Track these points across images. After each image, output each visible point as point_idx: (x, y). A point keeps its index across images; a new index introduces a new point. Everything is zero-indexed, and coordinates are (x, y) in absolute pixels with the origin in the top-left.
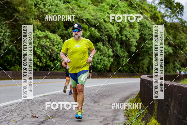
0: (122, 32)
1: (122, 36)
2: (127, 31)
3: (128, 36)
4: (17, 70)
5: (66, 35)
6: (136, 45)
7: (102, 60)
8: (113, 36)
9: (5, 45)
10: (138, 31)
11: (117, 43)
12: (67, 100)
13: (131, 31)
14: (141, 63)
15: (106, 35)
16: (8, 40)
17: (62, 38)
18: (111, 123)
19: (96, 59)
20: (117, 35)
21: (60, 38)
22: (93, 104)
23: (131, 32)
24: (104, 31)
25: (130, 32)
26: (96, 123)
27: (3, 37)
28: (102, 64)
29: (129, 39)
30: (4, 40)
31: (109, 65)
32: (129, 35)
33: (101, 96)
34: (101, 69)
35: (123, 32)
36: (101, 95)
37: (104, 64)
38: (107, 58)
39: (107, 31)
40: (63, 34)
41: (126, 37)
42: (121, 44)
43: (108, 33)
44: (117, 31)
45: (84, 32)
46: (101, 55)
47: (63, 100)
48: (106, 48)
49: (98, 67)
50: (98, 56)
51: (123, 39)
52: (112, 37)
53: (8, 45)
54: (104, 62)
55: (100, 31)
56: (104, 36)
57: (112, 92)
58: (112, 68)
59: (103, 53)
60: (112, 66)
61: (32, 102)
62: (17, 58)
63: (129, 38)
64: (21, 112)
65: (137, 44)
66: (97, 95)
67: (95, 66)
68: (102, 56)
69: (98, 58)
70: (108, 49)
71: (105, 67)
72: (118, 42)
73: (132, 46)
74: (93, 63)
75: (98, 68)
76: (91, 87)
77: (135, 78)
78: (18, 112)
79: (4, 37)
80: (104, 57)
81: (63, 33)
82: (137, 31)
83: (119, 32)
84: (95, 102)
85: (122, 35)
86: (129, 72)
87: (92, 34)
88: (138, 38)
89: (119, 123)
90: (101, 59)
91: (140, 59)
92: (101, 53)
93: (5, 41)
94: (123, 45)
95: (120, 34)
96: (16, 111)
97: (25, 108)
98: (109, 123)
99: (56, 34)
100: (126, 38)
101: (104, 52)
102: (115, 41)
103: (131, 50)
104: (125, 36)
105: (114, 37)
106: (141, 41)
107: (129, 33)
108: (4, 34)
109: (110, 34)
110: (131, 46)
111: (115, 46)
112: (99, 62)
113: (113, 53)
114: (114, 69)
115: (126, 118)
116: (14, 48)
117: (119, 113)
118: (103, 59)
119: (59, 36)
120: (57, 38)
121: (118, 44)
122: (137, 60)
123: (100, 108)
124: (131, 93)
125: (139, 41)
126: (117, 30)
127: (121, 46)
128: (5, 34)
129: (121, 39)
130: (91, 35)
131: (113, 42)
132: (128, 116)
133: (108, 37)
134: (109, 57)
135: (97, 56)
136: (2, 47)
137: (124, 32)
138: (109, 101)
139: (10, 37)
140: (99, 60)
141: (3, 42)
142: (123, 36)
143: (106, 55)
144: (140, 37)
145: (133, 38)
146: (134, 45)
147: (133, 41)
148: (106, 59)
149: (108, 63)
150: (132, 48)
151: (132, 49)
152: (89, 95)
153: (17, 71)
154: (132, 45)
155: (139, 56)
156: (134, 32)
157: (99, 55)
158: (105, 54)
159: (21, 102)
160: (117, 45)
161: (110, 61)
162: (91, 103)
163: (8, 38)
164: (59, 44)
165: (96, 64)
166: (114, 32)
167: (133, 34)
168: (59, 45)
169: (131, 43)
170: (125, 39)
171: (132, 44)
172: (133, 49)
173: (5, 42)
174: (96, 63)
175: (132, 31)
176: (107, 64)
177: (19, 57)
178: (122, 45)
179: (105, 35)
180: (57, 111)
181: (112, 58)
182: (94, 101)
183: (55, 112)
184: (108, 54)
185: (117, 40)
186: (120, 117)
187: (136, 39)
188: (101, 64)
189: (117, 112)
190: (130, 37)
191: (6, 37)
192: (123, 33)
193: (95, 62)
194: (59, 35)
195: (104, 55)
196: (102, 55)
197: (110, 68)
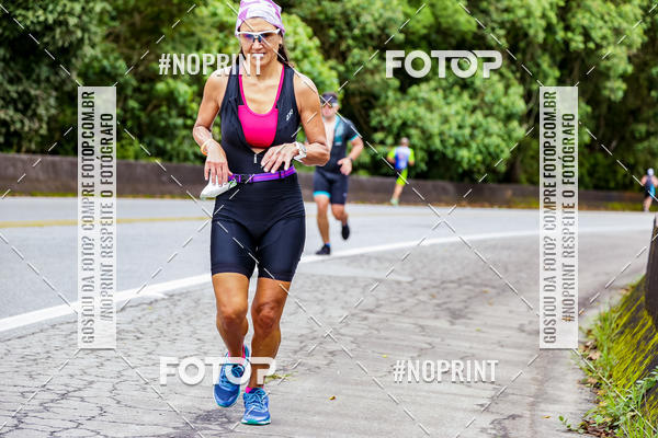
0: (569, 15)
1: (570, 35)
2: (592, 14)
3: (596, 35)
4: (129, 157)
5: (334, 20)
6: (625, 72)
7: (476, 132)
8: (531, 32)
9: (88, 51)
10: (639, 12)
11: (545, 62)
12: (336, 299)
13: (609, 14)
14: (642, 151)
15: (502, 25)
16: (98, 32)
17: (315, 33)
18: (527, 414)
19: (454, 125)
20: (549, 29)
21: (310, 30)
22: (443, 324)
23: (607, 18)
24: (492, 9)
25: (602, 18)
26: (465, 410)
27: (79, 17)
28: (478, 148)
29: (599, 47)
30: (84, 30)
31: (506, 154)
32: (601, 28)
33: (477, 290)
34: (474, 165)
35: (573, 16)
36: (475, 285)
37: (487, 147)
38: (501, 125)
39: (507, 10)
40: (322, 17)
41: (587, 36)
42: (562, 66)
43: (511, 16)
44: (552, 9)
45: (409, 10)
46: (474, 110)
47: (322, 300)
48: (500, 81)
49: (462, 158)
50: (462, 112)
51: (573, 45)
52: (526, 35)
53: (97, 52)
54: (487, 141)
55: (477, 7)
56: (493, 29)
57: (520, 271)
58: (518, 163)
59: (483, 100)
60: (520, 158)
61: (197, 302)
62: (133, 109)
63: (598, 41)
64: (158, 345)
65: (630, 69)
66: (459, 282)
67: (449, 152)
68: (479, 116)
69: (463, 120)
70: (507, 87)
71: (489, 159)
72: (552, 56)
73: (608, 77)
74: (442, 141)
75: (459, 163)
76: (433, 246)
77: (614, 209)
78: (147, 342)
79: (85, 18)
80: (486, 116)
81: (321, 12)
82: (635, 15)
83: (557, 15)
84: (455, 315)
85: (567, 28)
86: (591, 185)
87: (442, 20)
88: (639, 45)
89: (561, 419)
90: (474, 128)
91: (640, 133)
92: (476, 102)
93: (86, 36)
94: (571, 72)
95: (561, 25)
96: (138, 338)
97: (174, 326)
98: (517, 411)
99: (294, 17)
100: (585, 42)
101: (489, 98)
102: (539, 52)
103: (606, 93)
104: (580, 34)
105: (536, 36)
106: (648, 58)
107: (600, 23)
108: (83, 8)
109: (519, 24)
110: (604, 75)
111: (538, 73)
112: (468, 138)
113: (527, 102)
114: (526, 172)
115: (587, 393)
116: (121, 63)
117: (559, 369)
118: (481, 125)
119: (304, 24)
120: (296, 33)
121: (550, 66)
122: (628, 135)
123: (475, 345)
124: (603, 278)
125: (642, 56)
126: (548, 6)
127: (562, 75)
128: (87, 8)
129: (562, 46)
130: (439, 24)
131: (528, 57)
132: (598, 386)
133: (508, 33)
134: (509, 117)
135: (457, 113)
136: (74, 60)
137: (579, 16)
138: (511, 312)
139: (106, 18)
140: (467, 131)
141: (81, 41)
142: (573, 31)
143: (496, 109)
144: (646, 38)
145: (615, 43)
146: (620, 71)
147: (614, 56)
148: (495, 126)
149: (503, 145)
150: (609, 84)
151: (612, 90)
152: (426, 283)
153: (132, 160)
154: (612, 73)
155: (637, 121)
156: (620, 20)
157: (465, 108)
158: (493, 104)
159: (156, 301)
160: (544, 72)
161: (510, 137)
162: (437, 317)
163: (101, 22)
164: (305, 56)
165: (453, 146)
166: (538, 13)
167: (616, 24)
168: (302, 60)
169: (604, 64)
170: (582, 46)
171: (608, 69)
172: (616, 89)
173: (89, 39)
174: (452, 141)
175: (614, 14)
176: (498, 146)
177: (140, 102)
178: (566, 72)
179: (495, 25)
180: (301, 349)
181: (521, 124)
182: (448, 309)
183: (296, 352)
184: (506, 108)
185: (549, 47)
186: (561, 389)
187: (629, 47)
188: (474, 146)
189: (549, 363)
190: (604, 38)
191: (91, 19)
192: (573, 22)
193: (450, 136)
194: (304, 19)
195: (486, 111)
196: (482, 109)
197: (511, 164)
